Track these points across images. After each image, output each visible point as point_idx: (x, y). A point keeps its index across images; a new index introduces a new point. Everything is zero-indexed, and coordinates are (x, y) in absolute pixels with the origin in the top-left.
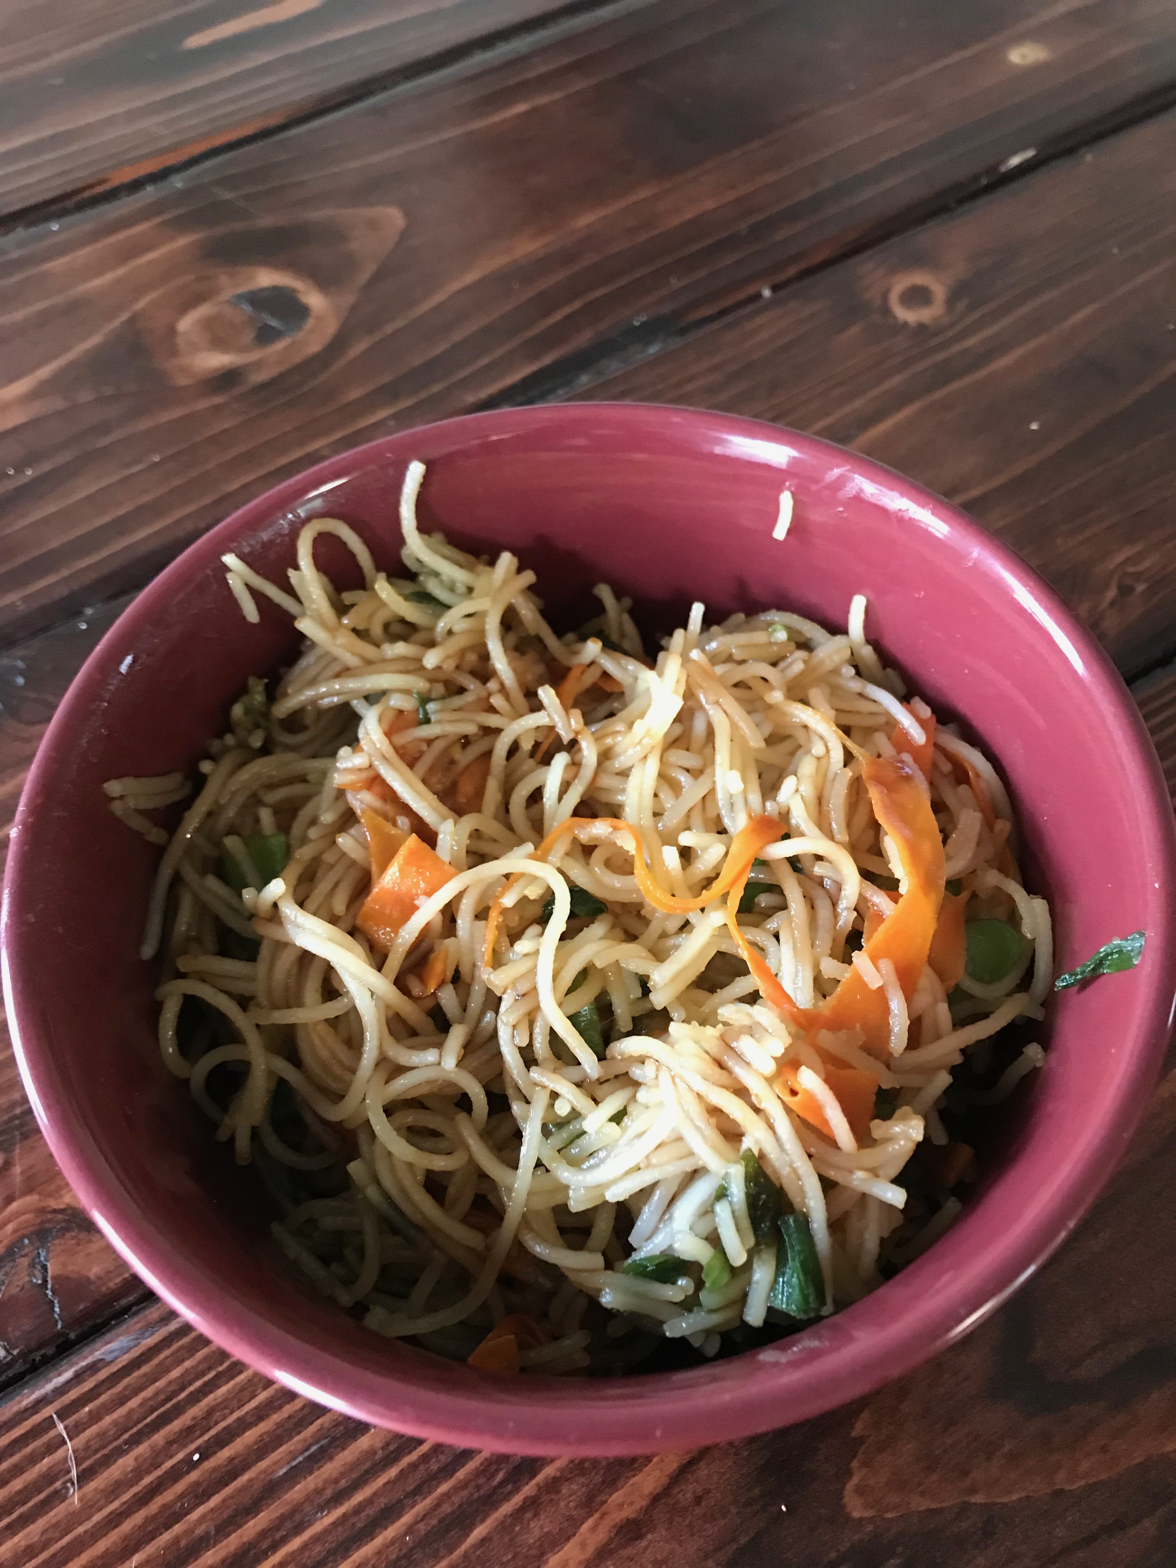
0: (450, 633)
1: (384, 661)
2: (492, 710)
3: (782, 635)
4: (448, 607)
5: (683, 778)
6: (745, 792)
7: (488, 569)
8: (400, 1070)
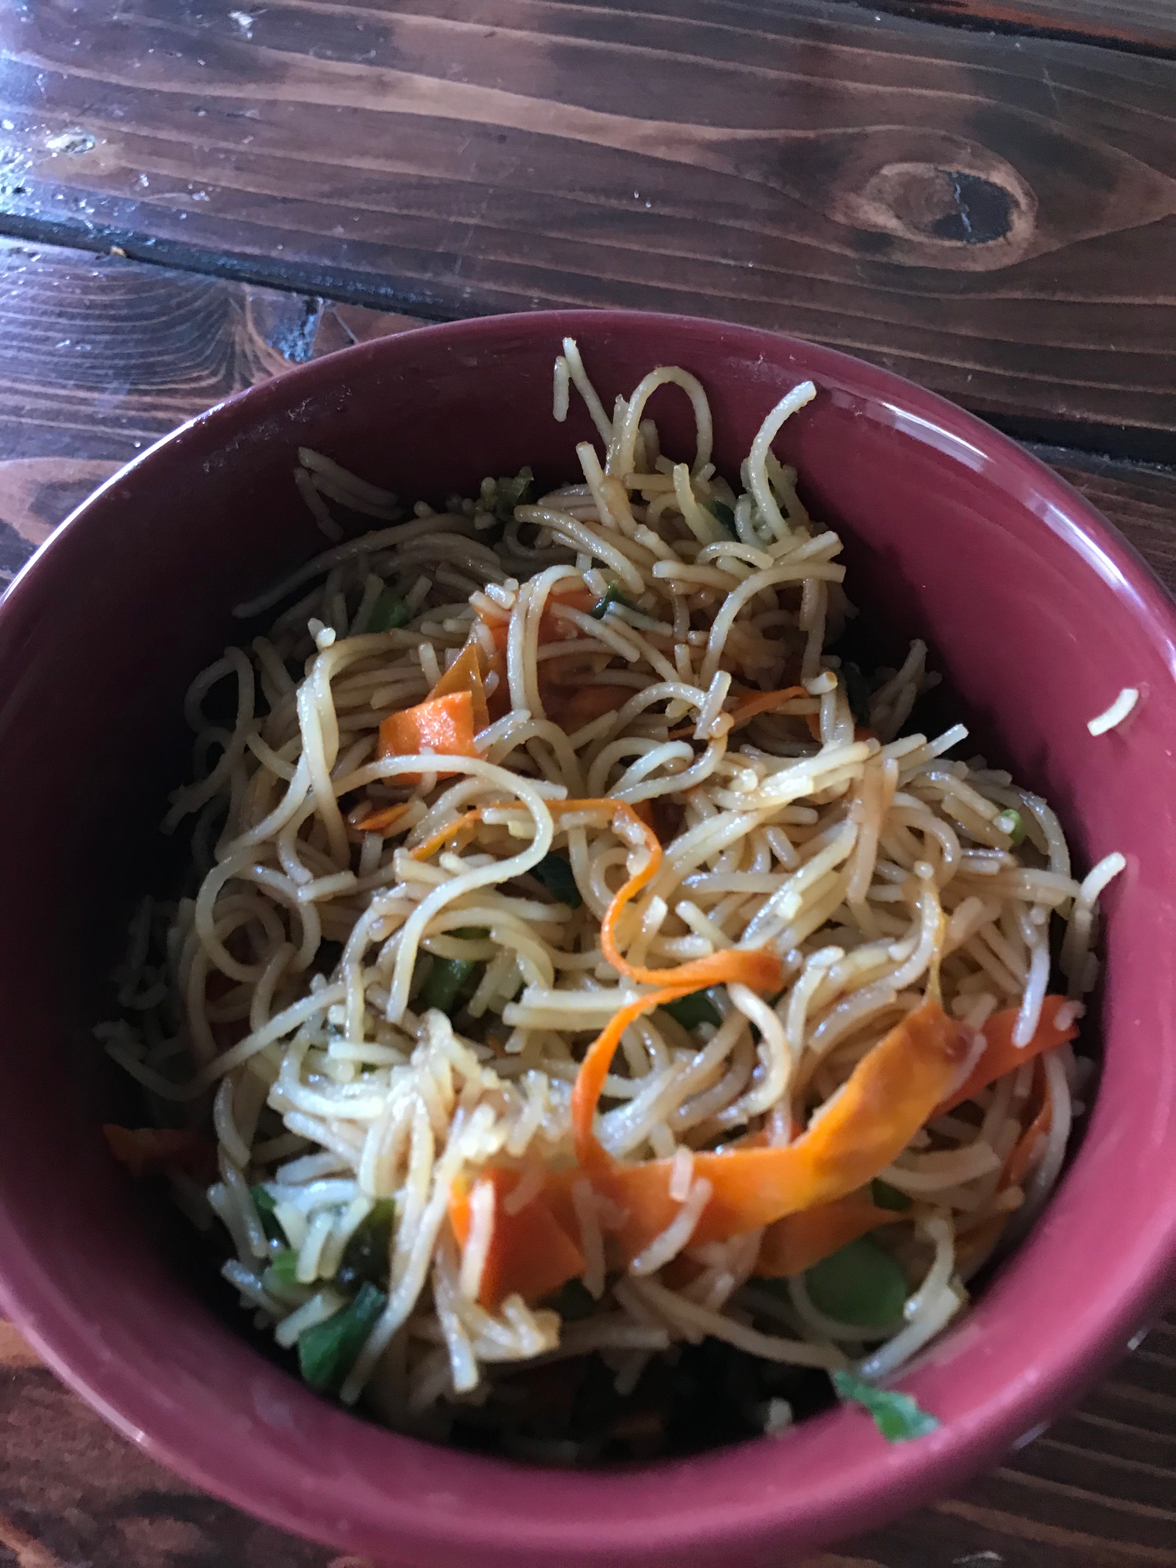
0: (713, 562)
1: (631, 539)
2: (670, 656)
3: (1008, 824)
4: (738, 539)
5: (762, 862)
6: (791, 924)
7: (807, 535)
8: (274, 864)
